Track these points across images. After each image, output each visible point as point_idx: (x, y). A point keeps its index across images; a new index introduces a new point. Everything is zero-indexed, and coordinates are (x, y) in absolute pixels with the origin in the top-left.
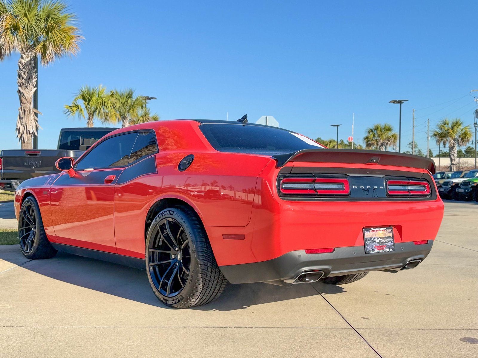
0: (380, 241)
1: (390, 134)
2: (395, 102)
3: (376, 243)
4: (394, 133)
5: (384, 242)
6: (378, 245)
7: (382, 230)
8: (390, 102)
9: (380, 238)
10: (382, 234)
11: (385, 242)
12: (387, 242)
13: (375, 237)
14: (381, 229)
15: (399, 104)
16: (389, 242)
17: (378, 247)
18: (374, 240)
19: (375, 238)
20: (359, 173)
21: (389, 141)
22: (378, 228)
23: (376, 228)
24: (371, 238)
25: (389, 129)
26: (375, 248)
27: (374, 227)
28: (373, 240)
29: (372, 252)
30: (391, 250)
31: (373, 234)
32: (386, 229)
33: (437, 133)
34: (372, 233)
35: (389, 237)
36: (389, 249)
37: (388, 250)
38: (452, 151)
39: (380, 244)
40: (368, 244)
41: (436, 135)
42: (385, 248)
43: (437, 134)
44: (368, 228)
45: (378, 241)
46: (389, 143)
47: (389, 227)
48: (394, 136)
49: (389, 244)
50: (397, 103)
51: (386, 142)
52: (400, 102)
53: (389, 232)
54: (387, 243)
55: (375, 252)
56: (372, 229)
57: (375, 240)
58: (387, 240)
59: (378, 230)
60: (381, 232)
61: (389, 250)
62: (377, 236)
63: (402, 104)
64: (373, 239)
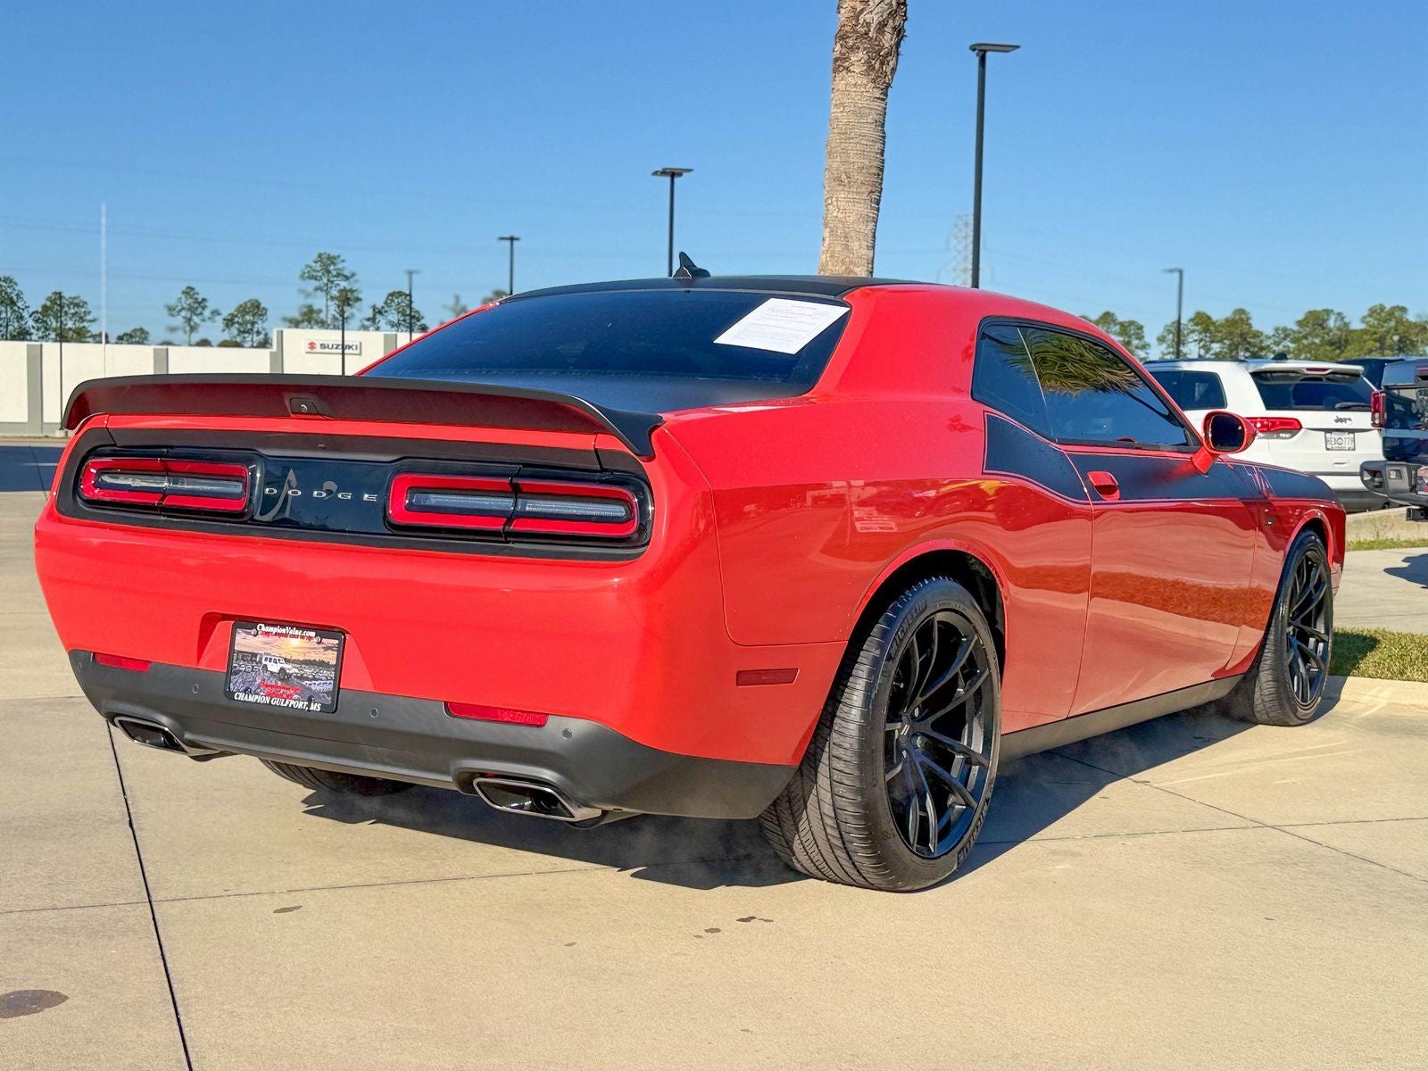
0: (282, 669)
3: (267, 674)
5: (296, 677)
6: (273, 681)
7: (302, 637)
9: (287, 661)
10: (301, 650)
11: (302, 678)
12: (307, 679)
13: (270, 654)
14: (297, 632)
16: (314, 679)
17: (272, 686)
18: (264, 662)
19: (269, 657)
20: (295, 448)
22: (283, 626)
23: (274, 626)
24: (255, 655)
26: (259, 688)
27: (268, 622)
28: (260, 662)
29: (242, 697)
30: (315, 707)
31: (266, 644)
32: (313, 634)
34: (260, 638)
35: (323, 664)
36: (310, 700)
37: (301, 705)
39: (281, 680)
40: (241, 671)
42: (296, 696)
44: (248, 622)
45: (274, 668)
47: (323, 631)
49: (313, 687)
53: (327, 648)
54: (308, 682)
55: (252, 699)
56: (263, 625)
57: (267, 663)
58: (308, 671)
59: (286, 635)
60: (296, 642)
61: (309, 706)
62: (275, 652)
64: (261, 659)
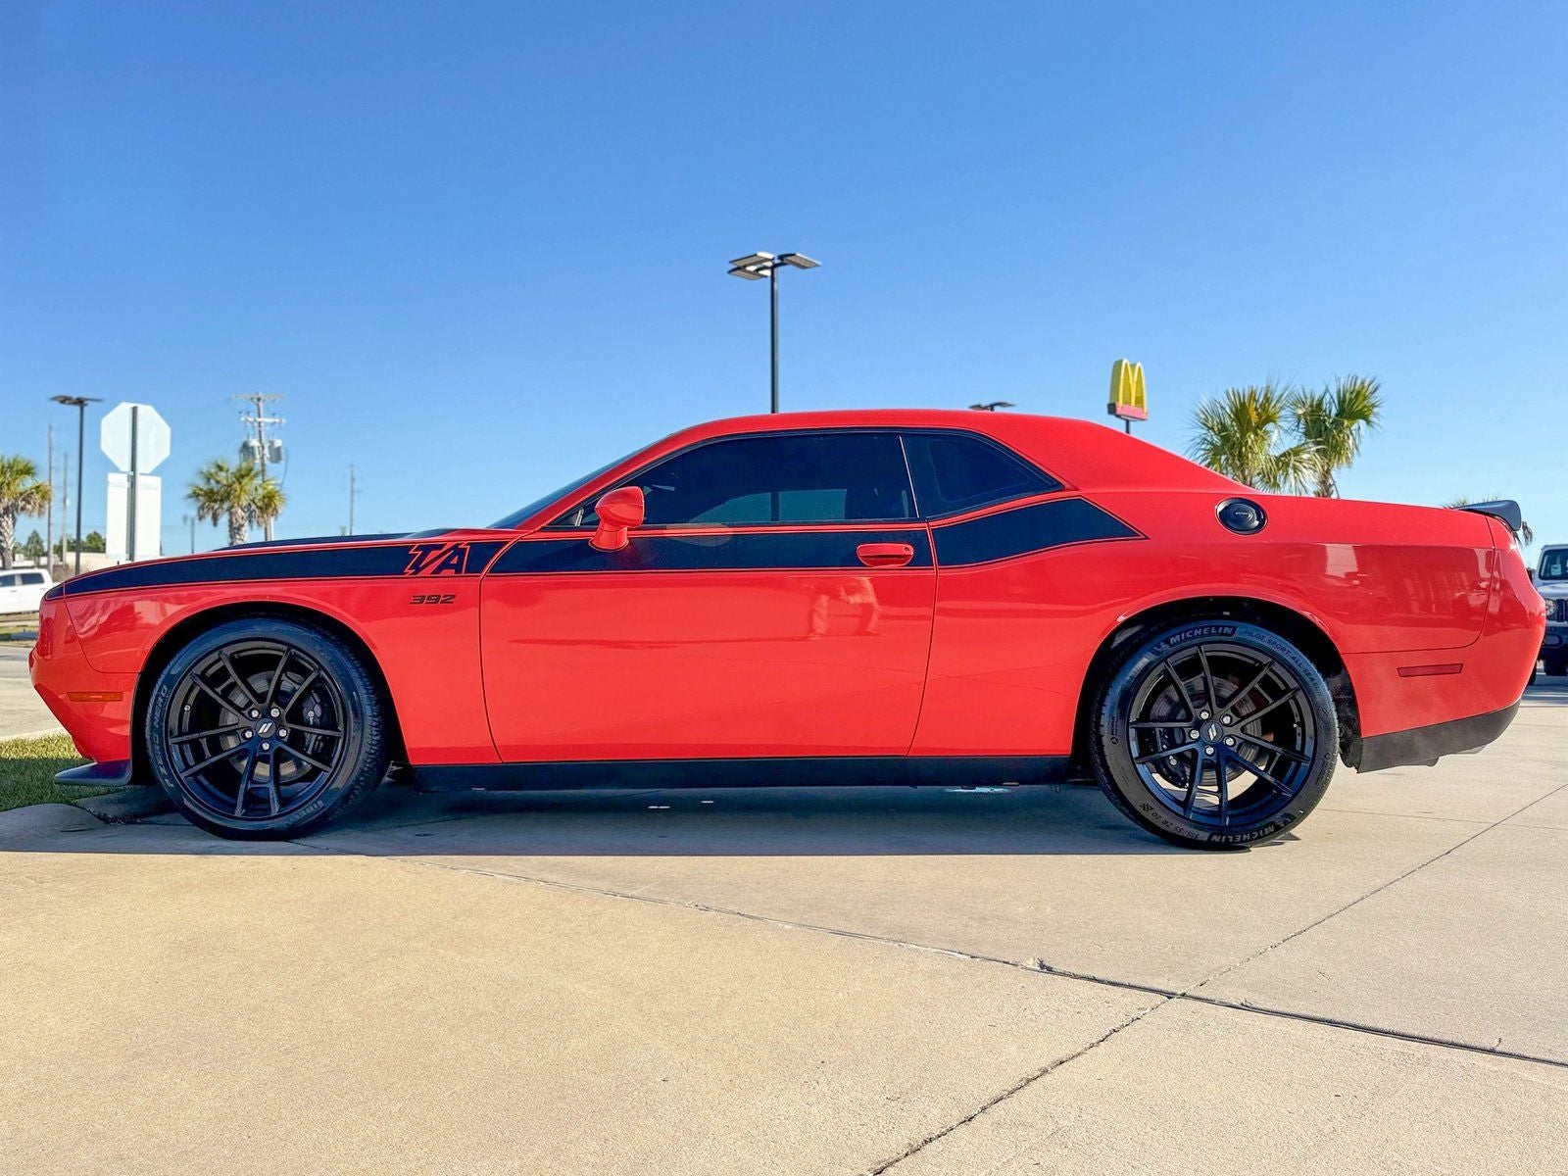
1: (28, 483)
2: (64, 400)
4: (40, 482)
8: (54, 399)
15: (77, 408)
21: (29, 503)
25: (28, 471)
33: (201, 490)
38: (238, 536)
41: (198, 495)
43: (200, 492)
46: (29, 507)
48: (41, 488)
50: (70, 404)
51: (21, 504)
52: (80, 402)
63: (86, 409)
